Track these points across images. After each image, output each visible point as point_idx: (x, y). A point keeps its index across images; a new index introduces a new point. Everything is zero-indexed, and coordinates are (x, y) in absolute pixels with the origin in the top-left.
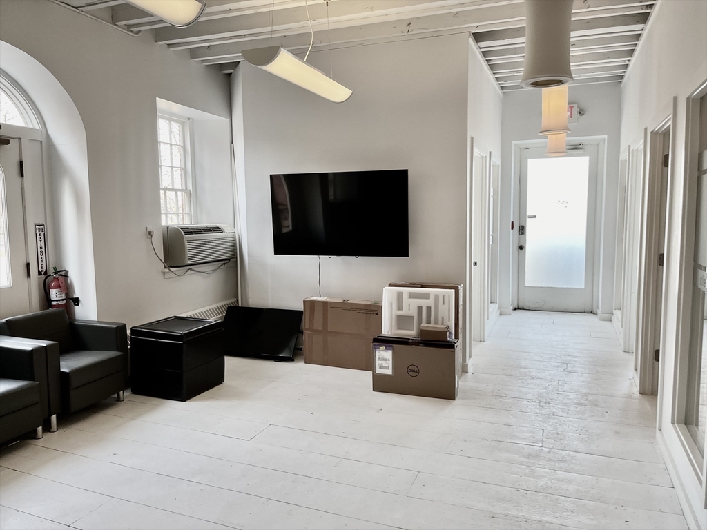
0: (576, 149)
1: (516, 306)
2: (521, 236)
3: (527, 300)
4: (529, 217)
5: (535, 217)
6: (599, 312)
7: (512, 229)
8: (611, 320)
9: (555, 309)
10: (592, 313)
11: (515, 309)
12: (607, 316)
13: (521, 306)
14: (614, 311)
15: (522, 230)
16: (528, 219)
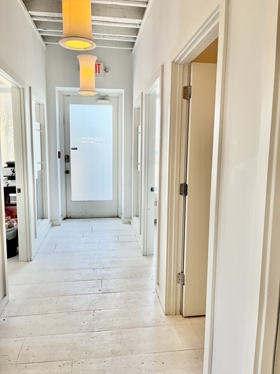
0: (103, 99)
1: (65, 216)
2: (67, 163)
3: (73, 212)
4: (73, 149)
5: (76, 149)
6: (123, 218)
7: (59, 157)
8: (130, 223)
9: (93, 216)
10: (117, 217)
11: (65, 219)
12: (127, 220)
13: (69, 216)
14: (133, 218)
15: (67, 159)
16: (71, 151)
